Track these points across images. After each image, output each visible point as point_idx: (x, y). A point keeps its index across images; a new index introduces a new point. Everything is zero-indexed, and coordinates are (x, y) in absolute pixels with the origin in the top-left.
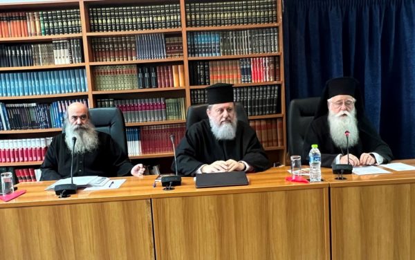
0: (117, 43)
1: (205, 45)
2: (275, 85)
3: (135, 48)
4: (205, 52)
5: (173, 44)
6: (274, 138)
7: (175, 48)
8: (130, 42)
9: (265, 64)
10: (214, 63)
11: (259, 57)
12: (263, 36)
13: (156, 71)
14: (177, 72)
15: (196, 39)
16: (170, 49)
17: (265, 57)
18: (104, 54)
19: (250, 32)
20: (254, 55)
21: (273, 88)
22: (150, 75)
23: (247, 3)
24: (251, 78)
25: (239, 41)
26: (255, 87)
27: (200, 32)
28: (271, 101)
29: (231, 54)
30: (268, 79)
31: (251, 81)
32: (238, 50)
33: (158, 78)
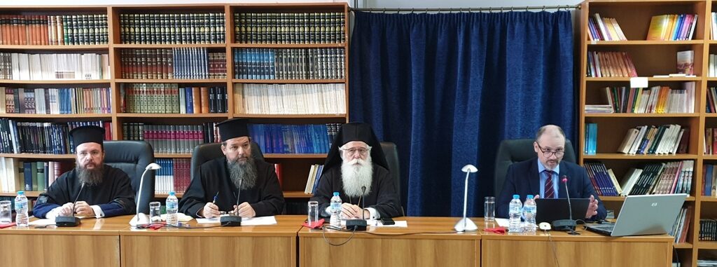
0: (151, 56)
1: (255, 64)
3: (172, 63)
5: (217, 61)
7: (219, 66)
8: (166, 56)
12: (327, 57)
15: (244, 57)
16: (214, 67)
18: (135, 68)
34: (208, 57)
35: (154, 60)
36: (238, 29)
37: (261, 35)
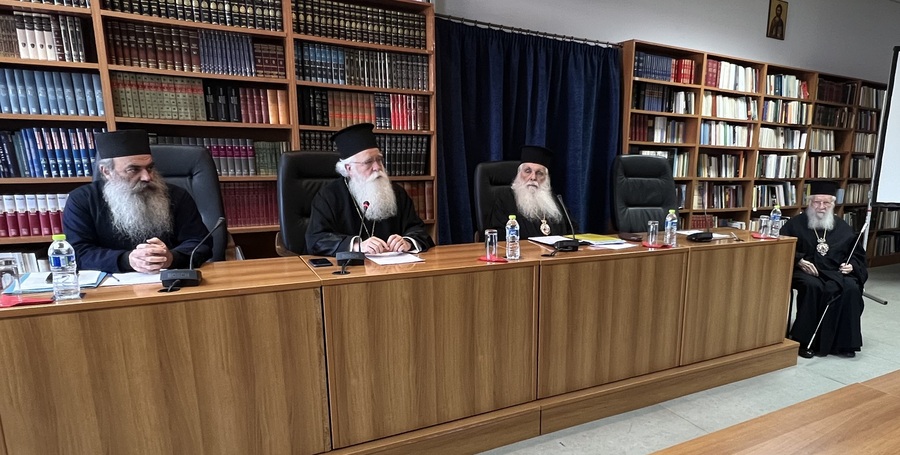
0: (162, 37)
1: (321, 64)
2: (423, 136)
3: (198, 51)
4: (321, 76)
5: (266, 55)
6: (421, 208)
7: (270, 63)
9: (410, 104)
10: (336, 94)
11: (402, 94)
12: (408, 65)
13: (237, 95)
14: (275, 101)
15: (306, 54)
17: (410, 95)
19: (389, 57)
20: (395, 90)
21: (420, 139)
22: (228, 100)
23: (385, 13)
24: (390, 122)
25: (373, 67)
26: (396, 135)
27: (313, 43)
28: (417, 157)
29: (360, 84)
30: (412, 126)
31: (390, 127)
32: (371, 79)
33: (242, 107)
34: (254, 49)
35: (167, 43)
37: (326, 28)
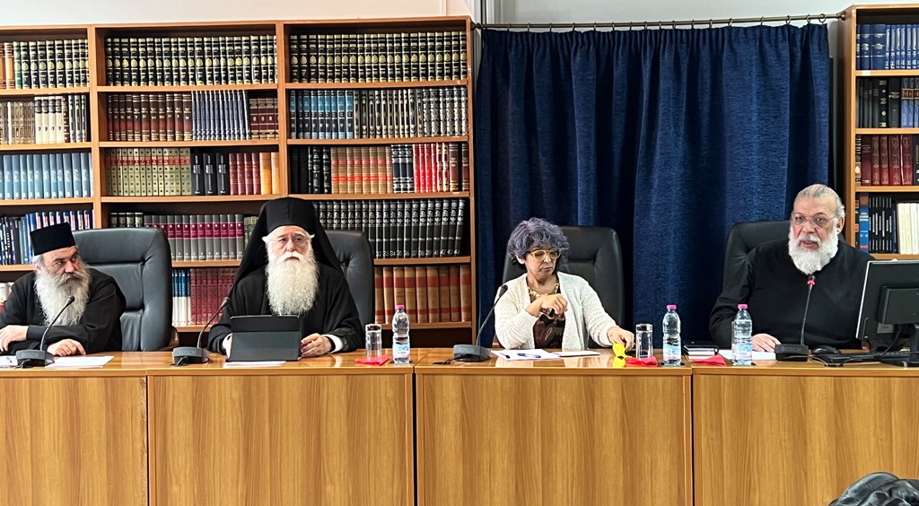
0: (156, 105)
1: (324, 115)
2: (457, 199)
3: (190, 115)
4: (323, 130)
5: (263, 111)
6: (454, 305)
8: (181, 105)
9: (440, 156)
10: (341, 151)
11: (429, 143)
12: (438, 102)
13: (226, 162)
14: (268, 167)
15: (306, 104)
16: (258, 121)
17: (440, 143)
18: (130, 125)
19: (413, 94)
20: (420, 138)
21: (454, 204)
24: (412, 183)
25: (392, 110)
26: (420, 200)
28: (450, 229)
29: (375, 135)
30: (446, 187)
31: (412, 189)
32: (390, 127)
33: (231, 176)
34: (249, 105)
35: (161, 111)
36: (295, 60)
37: (333, 68)
